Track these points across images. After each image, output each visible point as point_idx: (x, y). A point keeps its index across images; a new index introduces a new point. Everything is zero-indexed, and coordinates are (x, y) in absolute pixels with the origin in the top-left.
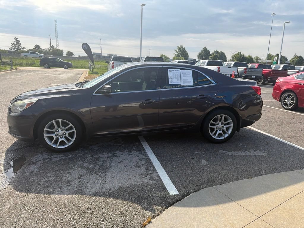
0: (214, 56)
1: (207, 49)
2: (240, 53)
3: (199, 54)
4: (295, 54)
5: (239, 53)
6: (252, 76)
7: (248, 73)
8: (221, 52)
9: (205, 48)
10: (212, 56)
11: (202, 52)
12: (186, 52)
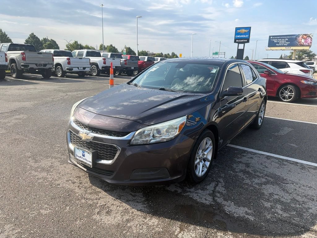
0: (48, 44)
1: (35, 36)
2: (77, 42)
3: (26, 41)
4: (125, 46)
5: (75, 42)
6: (131, 67)
7: (128, 65)
8: (51, 39)
9: (33, 34)
10: (46, 44)
11: (29, 38)
12: (8, 38)
